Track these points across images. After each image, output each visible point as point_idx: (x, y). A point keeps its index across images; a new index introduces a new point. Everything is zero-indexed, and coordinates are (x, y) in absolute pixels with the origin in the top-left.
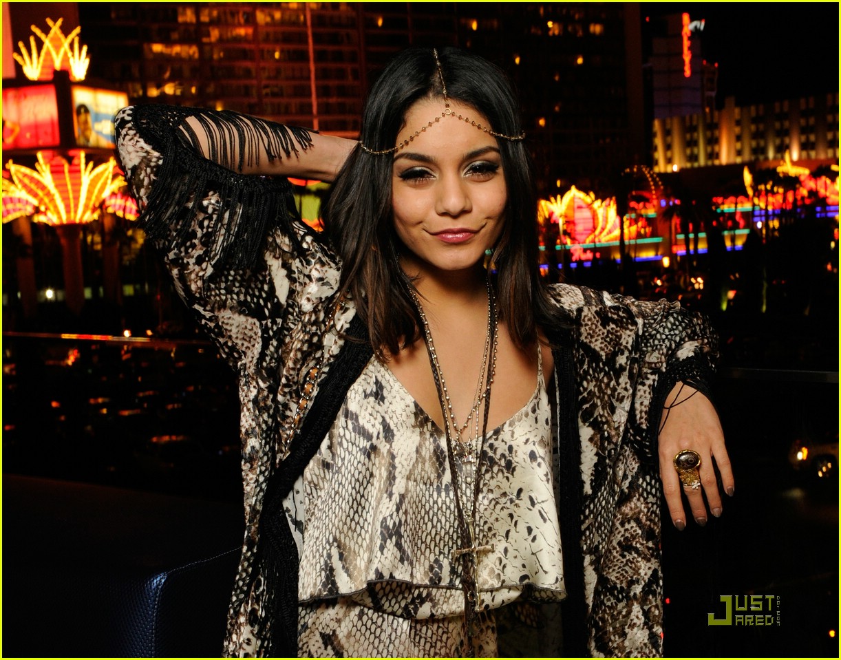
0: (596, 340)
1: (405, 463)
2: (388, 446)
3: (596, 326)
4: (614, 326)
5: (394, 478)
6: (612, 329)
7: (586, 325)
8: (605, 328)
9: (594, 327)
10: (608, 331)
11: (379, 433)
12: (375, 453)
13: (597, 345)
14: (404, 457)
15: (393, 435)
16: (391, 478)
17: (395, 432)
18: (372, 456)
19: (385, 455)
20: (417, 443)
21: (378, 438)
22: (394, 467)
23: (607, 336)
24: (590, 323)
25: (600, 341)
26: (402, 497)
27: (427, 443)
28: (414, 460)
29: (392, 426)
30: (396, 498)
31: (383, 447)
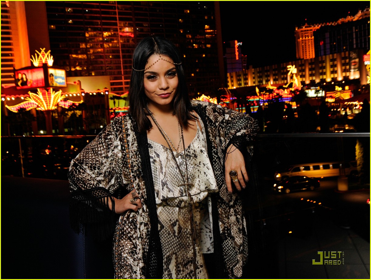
0: (211, 116)
1: (164, 163)
2: (159, 159)
3: (211, 112)
4: (217, 113)
5: (162, 168)
6: (216, 114)
7: (208, 111)
8: (214, 113)
9: (210, 112)
10: (215, 114)
11: (155, 156)
12: (155, 162)
13: (211, 118)
14: (163, 161)
15: (159, 156)
16: (161, 168)
17: (159, 154)
18: (155, 163)
19: (158, 161)
20: (166, 156)
21: (155, 157)
22: (162, 165)
23: (214, 116)
24: (209, 111)
25: (212, 116)
26: (165, 173)
27: (169, 155)
28: (166, 161)
29: (158, 153)
30: (164, 173)
31: (157, 159)
